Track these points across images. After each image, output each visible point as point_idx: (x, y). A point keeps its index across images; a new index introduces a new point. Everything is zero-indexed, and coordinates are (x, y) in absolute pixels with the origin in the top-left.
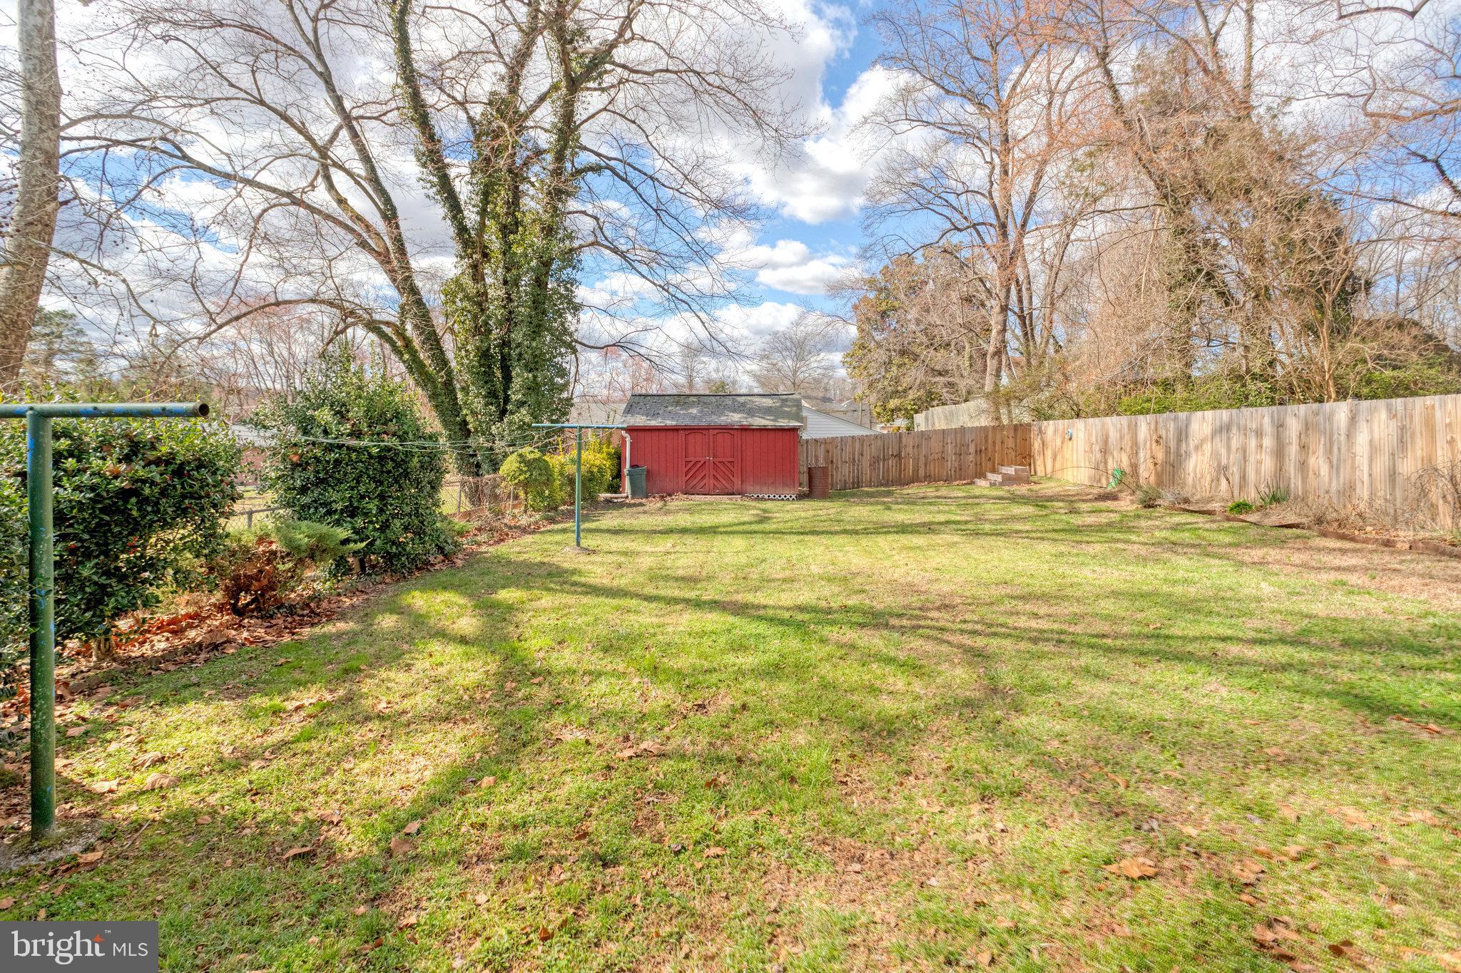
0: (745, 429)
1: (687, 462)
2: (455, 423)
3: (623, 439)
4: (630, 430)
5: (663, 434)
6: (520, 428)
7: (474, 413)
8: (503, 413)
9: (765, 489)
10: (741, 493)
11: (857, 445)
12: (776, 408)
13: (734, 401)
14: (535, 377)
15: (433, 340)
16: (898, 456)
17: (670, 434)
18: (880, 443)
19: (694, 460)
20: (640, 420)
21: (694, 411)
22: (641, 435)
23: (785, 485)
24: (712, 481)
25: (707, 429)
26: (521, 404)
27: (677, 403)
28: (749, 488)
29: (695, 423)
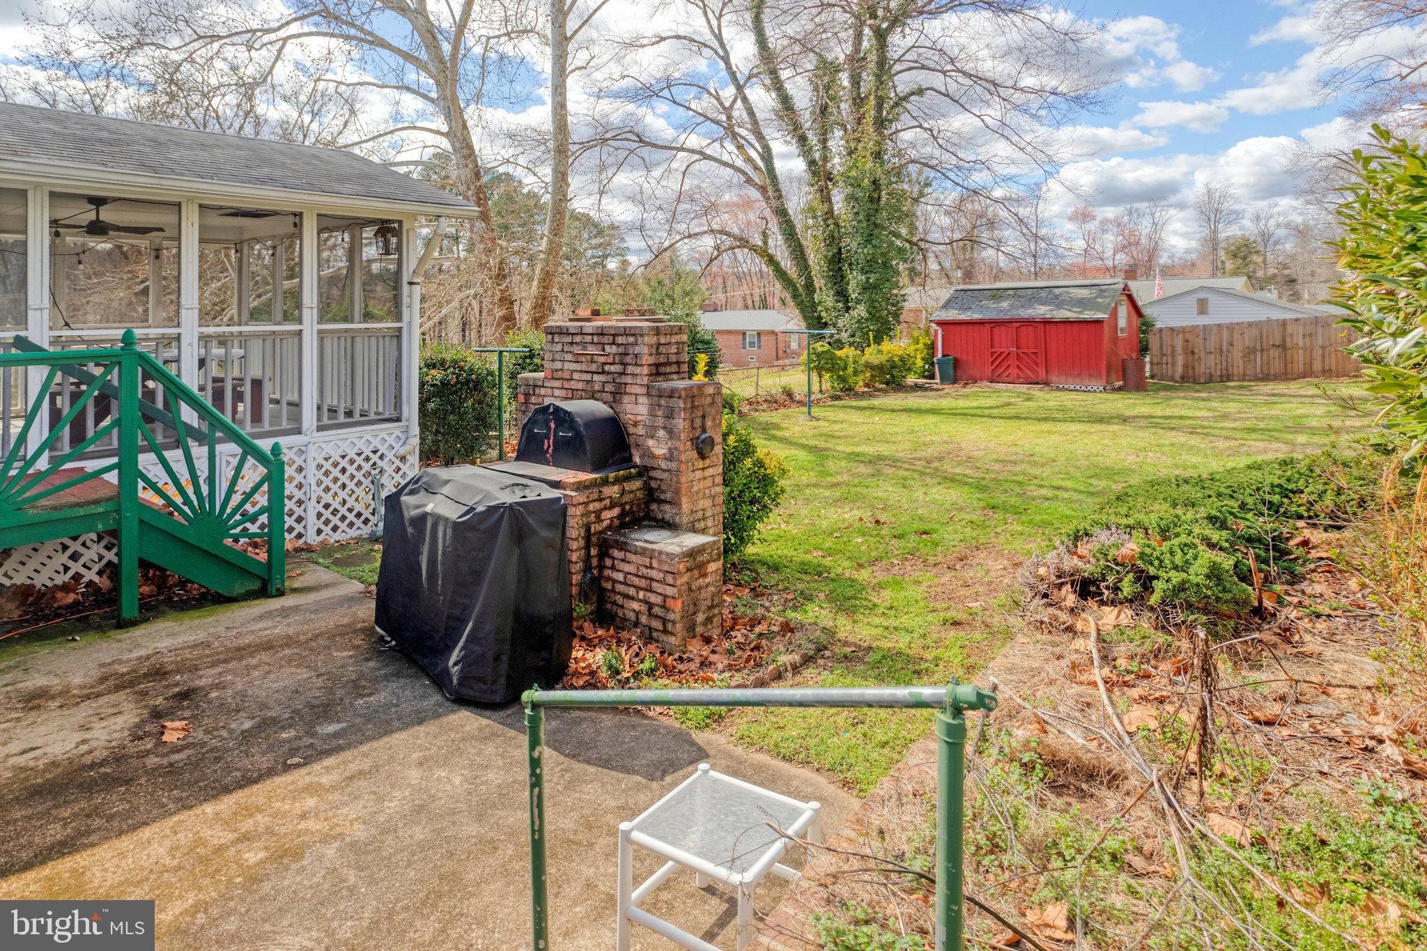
0: (1046, 322)
1: (993, 353)
2: (812, 318)
3: (936, 332)
4: (941, 324)
5: (971, 327)
6: (859, 321)
7: (827, 310)
8: (848, 309)
9: (1070, 380)
10: (1047, 383)
11: (1225, 335)
12: (1089, 300)
13: (1050, 292)
14: (868, 278)
15: (799, 254)
16: (1283, 346)
17: (977, 327)
18: (1255, 331)
19: (999, 350)
20: (952, 315)
21: (1005, 304)
22: (951, 327)
23: (1091, 376)
24: (1016, 371)
25: (1010, 322)
26: (858, 302)
27: (993, 297)
28: (1054, 378)
29: (1001, 316)
